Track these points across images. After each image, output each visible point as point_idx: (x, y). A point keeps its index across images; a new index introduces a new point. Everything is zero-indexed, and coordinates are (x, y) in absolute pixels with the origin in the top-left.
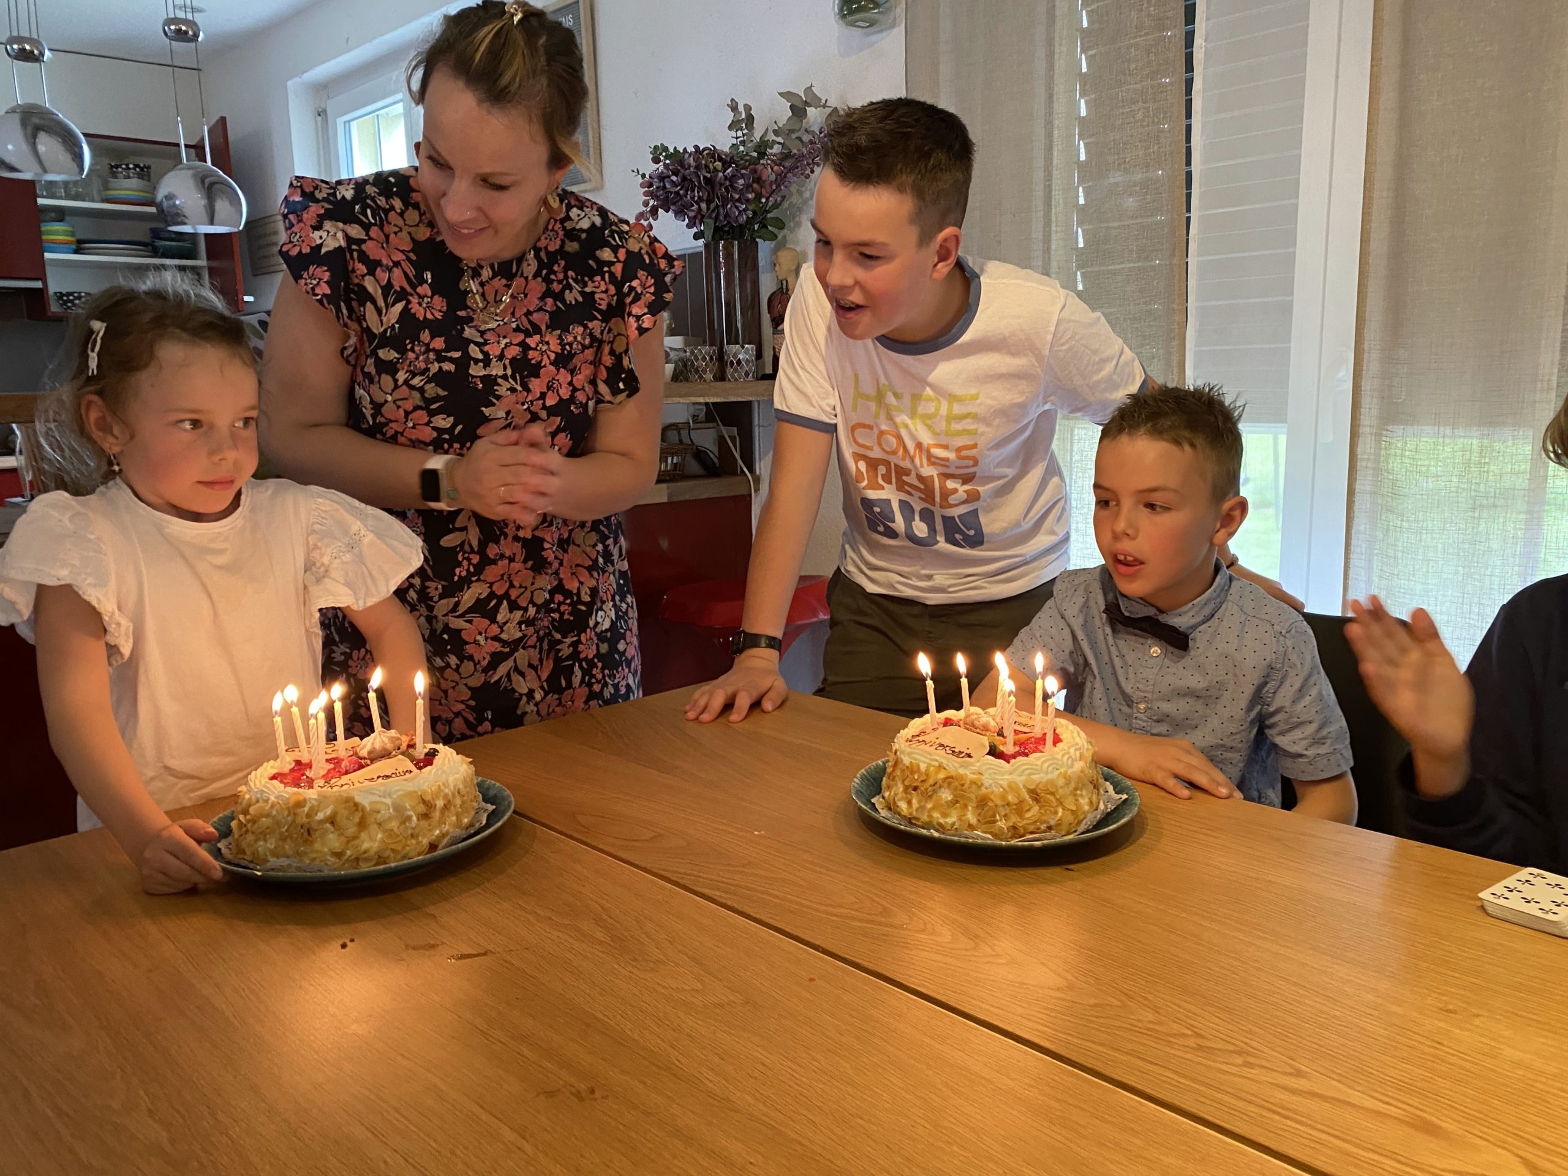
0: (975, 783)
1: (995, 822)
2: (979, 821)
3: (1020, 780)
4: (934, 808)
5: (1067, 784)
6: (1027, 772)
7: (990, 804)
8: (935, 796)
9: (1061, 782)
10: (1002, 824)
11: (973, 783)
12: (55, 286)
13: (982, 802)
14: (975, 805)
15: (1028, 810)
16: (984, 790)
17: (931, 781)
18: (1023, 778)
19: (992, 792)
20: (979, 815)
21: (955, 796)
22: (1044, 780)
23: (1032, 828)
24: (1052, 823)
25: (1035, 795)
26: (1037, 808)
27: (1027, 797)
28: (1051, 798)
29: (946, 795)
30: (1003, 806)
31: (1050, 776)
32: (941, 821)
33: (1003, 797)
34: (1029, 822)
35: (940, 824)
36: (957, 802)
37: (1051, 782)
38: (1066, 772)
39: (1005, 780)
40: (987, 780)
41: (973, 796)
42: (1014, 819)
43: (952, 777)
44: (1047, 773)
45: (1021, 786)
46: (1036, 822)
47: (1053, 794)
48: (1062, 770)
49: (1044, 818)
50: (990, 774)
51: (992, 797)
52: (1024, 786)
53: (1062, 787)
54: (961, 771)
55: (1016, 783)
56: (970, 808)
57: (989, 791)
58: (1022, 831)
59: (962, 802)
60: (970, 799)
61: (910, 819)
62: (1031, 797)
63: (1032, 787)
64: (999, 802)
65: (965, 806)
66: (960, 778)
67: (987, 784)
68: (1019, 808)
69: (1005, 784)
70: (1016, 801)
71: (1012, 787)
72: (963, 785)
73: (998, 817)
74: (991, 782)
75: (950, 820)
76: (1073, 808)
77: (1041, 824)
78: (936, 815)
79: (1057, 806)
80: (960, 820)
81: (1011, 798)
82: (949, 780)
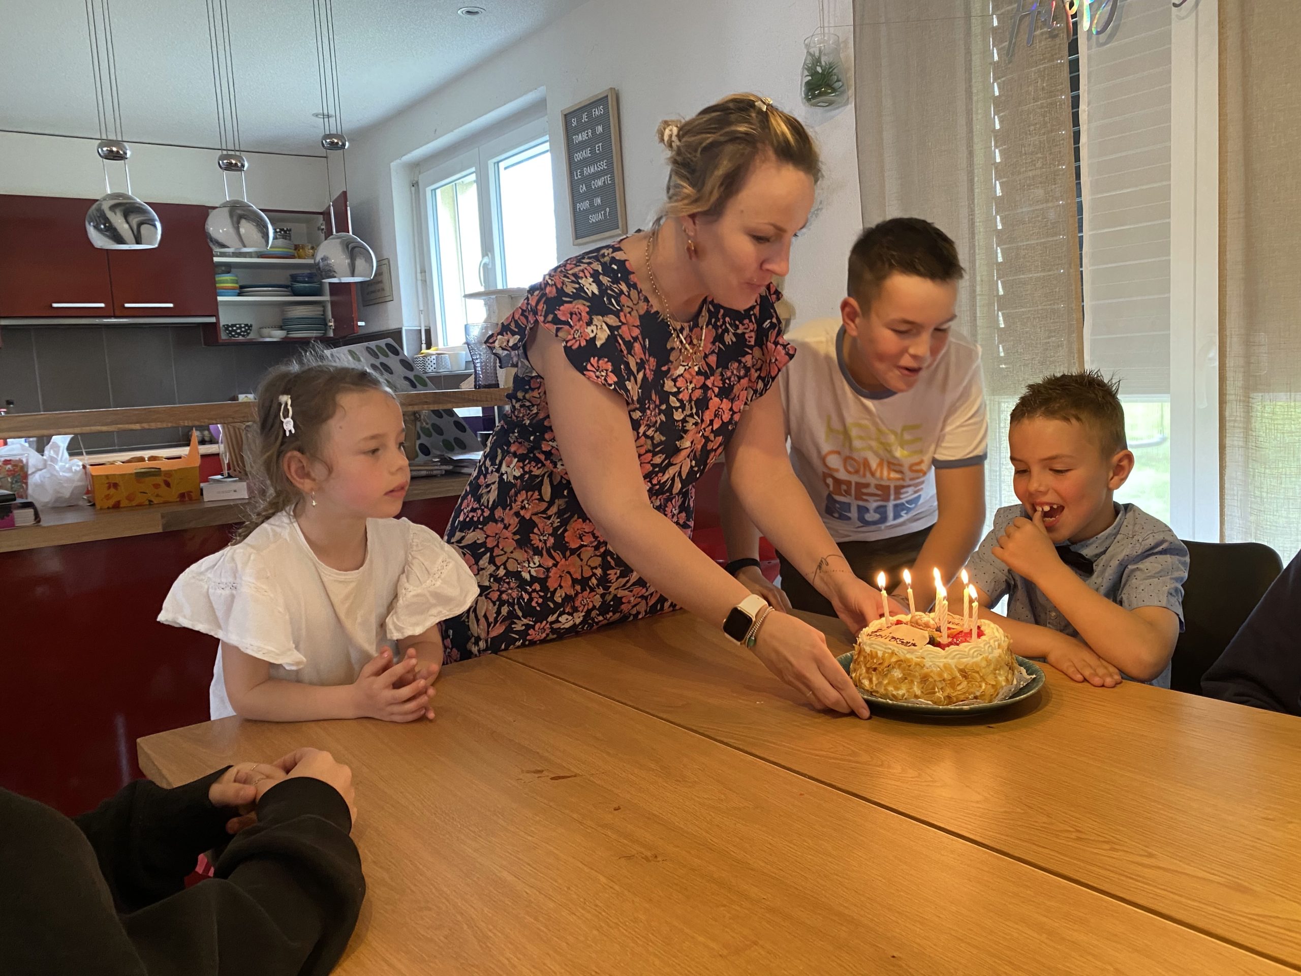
0: (919, 665)
1: (934, 693)
2: (922, 692)
3: (952, 662)
4: (888, 684)
5: (988, 665)
6: (958, 656)
7: (930, 680)
8: (889, 675)
9: (984, 664)
10: (940, 695)
11: (917, 664)
12: (225, 319)
13: (925, 679)
14: (919, 681)
15: (960, 684)
16: (925, 670)
17: (886, 664)
18: (955, 660)
19: (932, 671)
20: (923, 688)
21: (904, 674)
22: (970, 663)
23: (962, 697)
24: (978, 694)
25: (964, 673)
26: (966, 683)
27: (958, 675)
28: (977, 675)
29: (897, 674)
30: (940, 681)
31: (975, 660)
32: (895, 693)
33: (940, 674)
34: (959, 693)
35: (893, 696)
36: (906, 679)
37: (976, 664)
38: (987, 657)
39: (941, 662)
40: (928, 662)
41: (917, 674)
42: (948, 691)
43: (901, 661)
44: (973, 657)
45: (954, 667)
46: (965, 693)
47: (978, 672)
48: (984, 655)
49: (972, 690)
50: (930, 658)
51: (932, 674)
52: (956, 666)
53: (984, 668)
54: (909, 656)
55: (949, 664)
56: (916, 683)
57: (929, 670)
58: (955, 699)
59: (909, 679)
60: (915, 676)
61: (871, 692)
62: (961, 675)
63: (961, 668)
64: (937, 678)
65: (912, 682)
66: (906, 661)
67: (927, 665)
68: (953, 683)
69: (941, 665)
70: (950, 678)
71: (947, 667)
72: (910, 666)
73: (937, 690)
74: (931, 663)
75: (901, 692)
76: (994, 683)
77: (970, 695)
78: (890, 688)
79: (981, 681)
80: (908, 691)
81: (946, 675)
82: (900, 663)
